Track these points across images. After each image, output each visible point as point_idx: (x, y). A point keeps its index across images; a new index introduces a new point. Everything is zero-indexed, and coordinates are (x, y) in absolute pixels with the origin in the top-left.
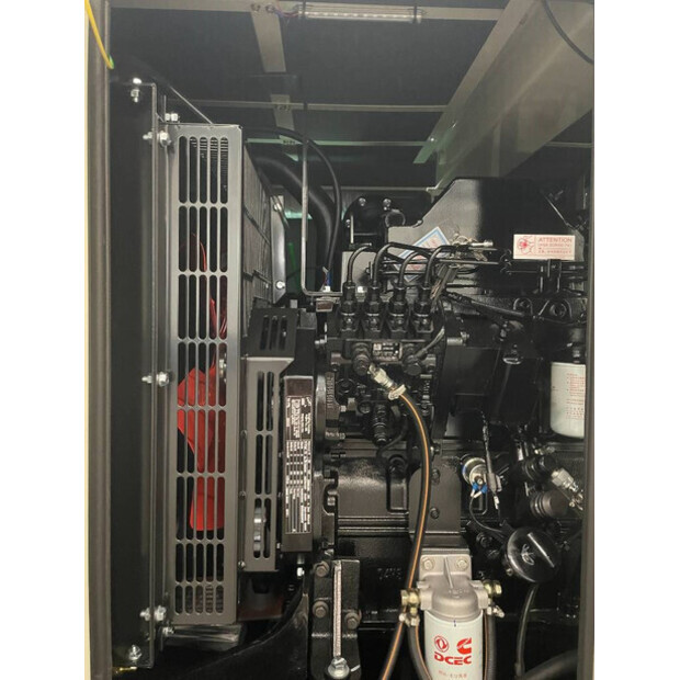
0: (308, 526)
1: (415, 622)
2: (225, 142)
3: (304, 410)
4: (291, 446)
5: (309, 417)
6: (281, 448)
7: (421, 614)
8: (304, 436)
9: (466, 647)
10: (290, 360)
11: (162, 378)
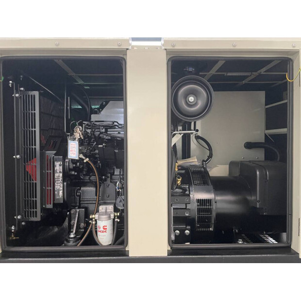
0: (62, 196)
1: (94, 223)
2: (34, 96)
3: (60, 165)
4: (56, 175)
5: (61, 167)
6: (54, 176)
7: (96, 220)
8: (60, 172)
9: (105, 228)
10: (55, 152)
11: (18, 156)
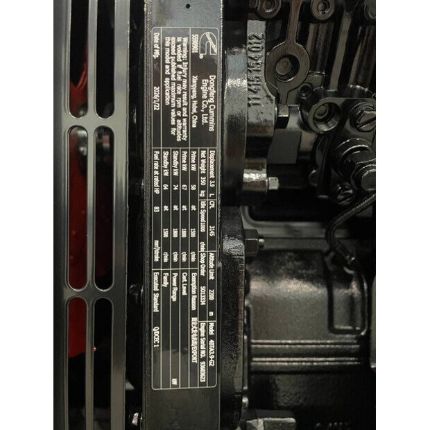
0: (210, 370)
4: (165, 162)
8: (199, 137)
